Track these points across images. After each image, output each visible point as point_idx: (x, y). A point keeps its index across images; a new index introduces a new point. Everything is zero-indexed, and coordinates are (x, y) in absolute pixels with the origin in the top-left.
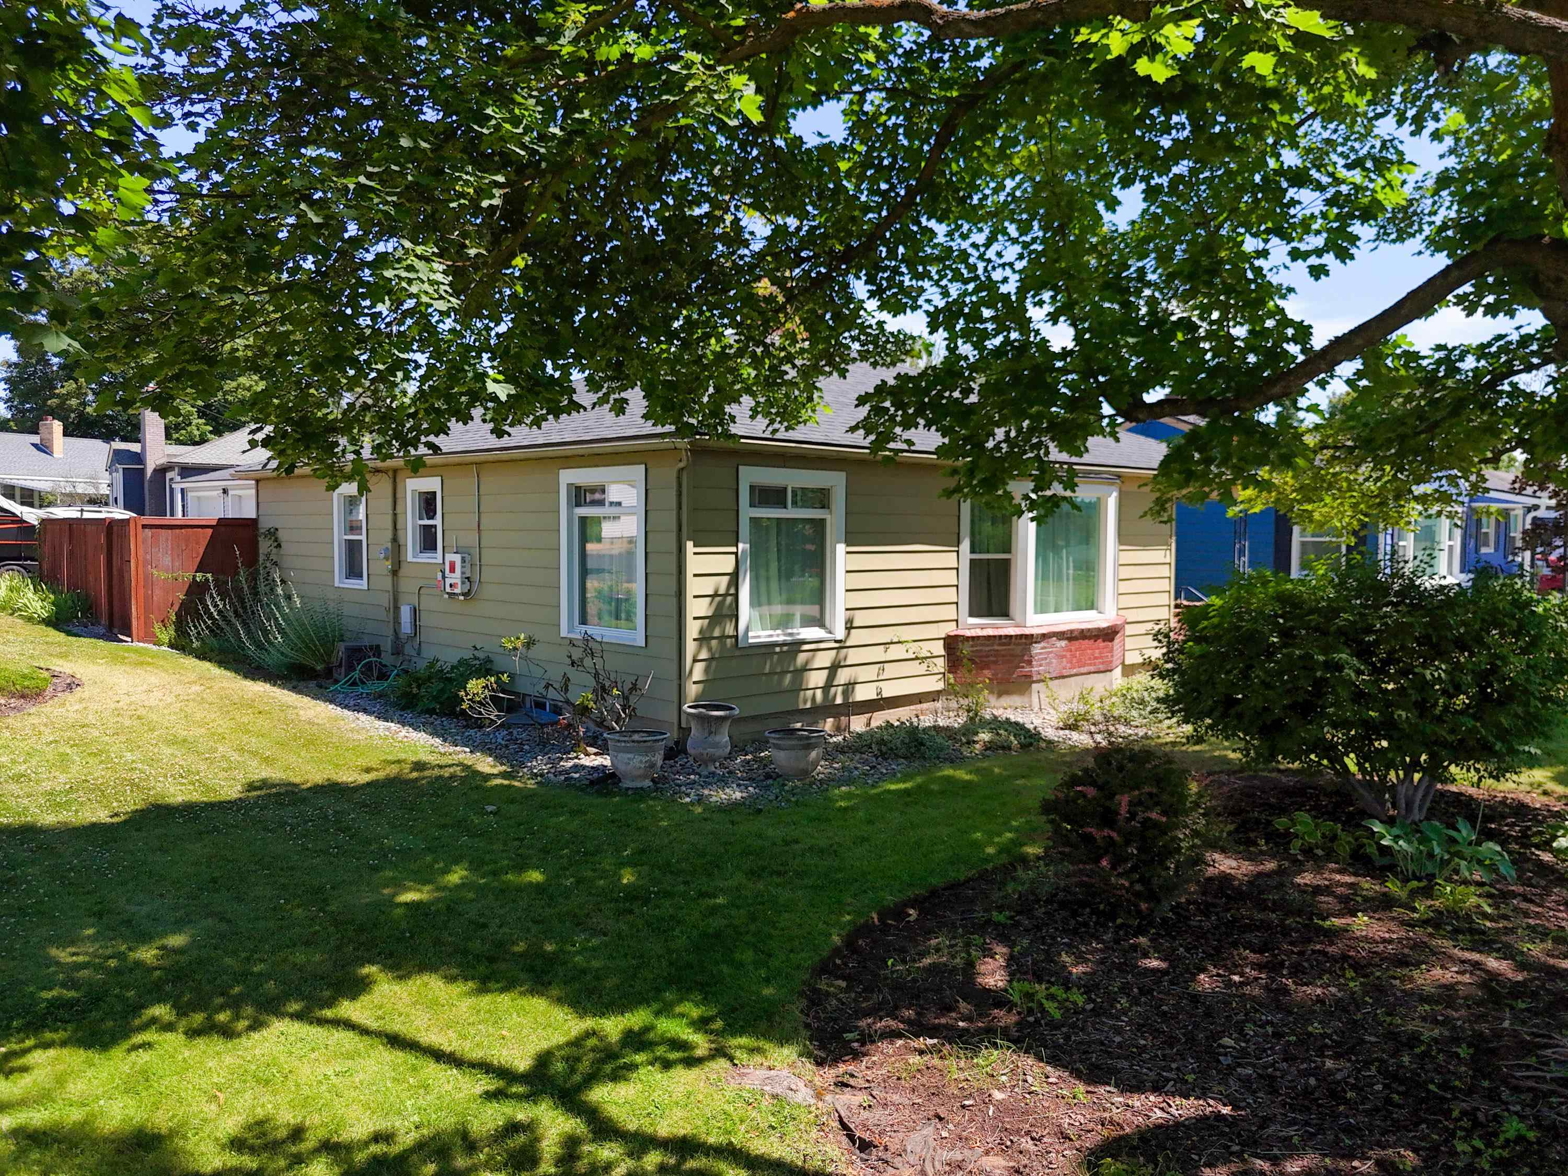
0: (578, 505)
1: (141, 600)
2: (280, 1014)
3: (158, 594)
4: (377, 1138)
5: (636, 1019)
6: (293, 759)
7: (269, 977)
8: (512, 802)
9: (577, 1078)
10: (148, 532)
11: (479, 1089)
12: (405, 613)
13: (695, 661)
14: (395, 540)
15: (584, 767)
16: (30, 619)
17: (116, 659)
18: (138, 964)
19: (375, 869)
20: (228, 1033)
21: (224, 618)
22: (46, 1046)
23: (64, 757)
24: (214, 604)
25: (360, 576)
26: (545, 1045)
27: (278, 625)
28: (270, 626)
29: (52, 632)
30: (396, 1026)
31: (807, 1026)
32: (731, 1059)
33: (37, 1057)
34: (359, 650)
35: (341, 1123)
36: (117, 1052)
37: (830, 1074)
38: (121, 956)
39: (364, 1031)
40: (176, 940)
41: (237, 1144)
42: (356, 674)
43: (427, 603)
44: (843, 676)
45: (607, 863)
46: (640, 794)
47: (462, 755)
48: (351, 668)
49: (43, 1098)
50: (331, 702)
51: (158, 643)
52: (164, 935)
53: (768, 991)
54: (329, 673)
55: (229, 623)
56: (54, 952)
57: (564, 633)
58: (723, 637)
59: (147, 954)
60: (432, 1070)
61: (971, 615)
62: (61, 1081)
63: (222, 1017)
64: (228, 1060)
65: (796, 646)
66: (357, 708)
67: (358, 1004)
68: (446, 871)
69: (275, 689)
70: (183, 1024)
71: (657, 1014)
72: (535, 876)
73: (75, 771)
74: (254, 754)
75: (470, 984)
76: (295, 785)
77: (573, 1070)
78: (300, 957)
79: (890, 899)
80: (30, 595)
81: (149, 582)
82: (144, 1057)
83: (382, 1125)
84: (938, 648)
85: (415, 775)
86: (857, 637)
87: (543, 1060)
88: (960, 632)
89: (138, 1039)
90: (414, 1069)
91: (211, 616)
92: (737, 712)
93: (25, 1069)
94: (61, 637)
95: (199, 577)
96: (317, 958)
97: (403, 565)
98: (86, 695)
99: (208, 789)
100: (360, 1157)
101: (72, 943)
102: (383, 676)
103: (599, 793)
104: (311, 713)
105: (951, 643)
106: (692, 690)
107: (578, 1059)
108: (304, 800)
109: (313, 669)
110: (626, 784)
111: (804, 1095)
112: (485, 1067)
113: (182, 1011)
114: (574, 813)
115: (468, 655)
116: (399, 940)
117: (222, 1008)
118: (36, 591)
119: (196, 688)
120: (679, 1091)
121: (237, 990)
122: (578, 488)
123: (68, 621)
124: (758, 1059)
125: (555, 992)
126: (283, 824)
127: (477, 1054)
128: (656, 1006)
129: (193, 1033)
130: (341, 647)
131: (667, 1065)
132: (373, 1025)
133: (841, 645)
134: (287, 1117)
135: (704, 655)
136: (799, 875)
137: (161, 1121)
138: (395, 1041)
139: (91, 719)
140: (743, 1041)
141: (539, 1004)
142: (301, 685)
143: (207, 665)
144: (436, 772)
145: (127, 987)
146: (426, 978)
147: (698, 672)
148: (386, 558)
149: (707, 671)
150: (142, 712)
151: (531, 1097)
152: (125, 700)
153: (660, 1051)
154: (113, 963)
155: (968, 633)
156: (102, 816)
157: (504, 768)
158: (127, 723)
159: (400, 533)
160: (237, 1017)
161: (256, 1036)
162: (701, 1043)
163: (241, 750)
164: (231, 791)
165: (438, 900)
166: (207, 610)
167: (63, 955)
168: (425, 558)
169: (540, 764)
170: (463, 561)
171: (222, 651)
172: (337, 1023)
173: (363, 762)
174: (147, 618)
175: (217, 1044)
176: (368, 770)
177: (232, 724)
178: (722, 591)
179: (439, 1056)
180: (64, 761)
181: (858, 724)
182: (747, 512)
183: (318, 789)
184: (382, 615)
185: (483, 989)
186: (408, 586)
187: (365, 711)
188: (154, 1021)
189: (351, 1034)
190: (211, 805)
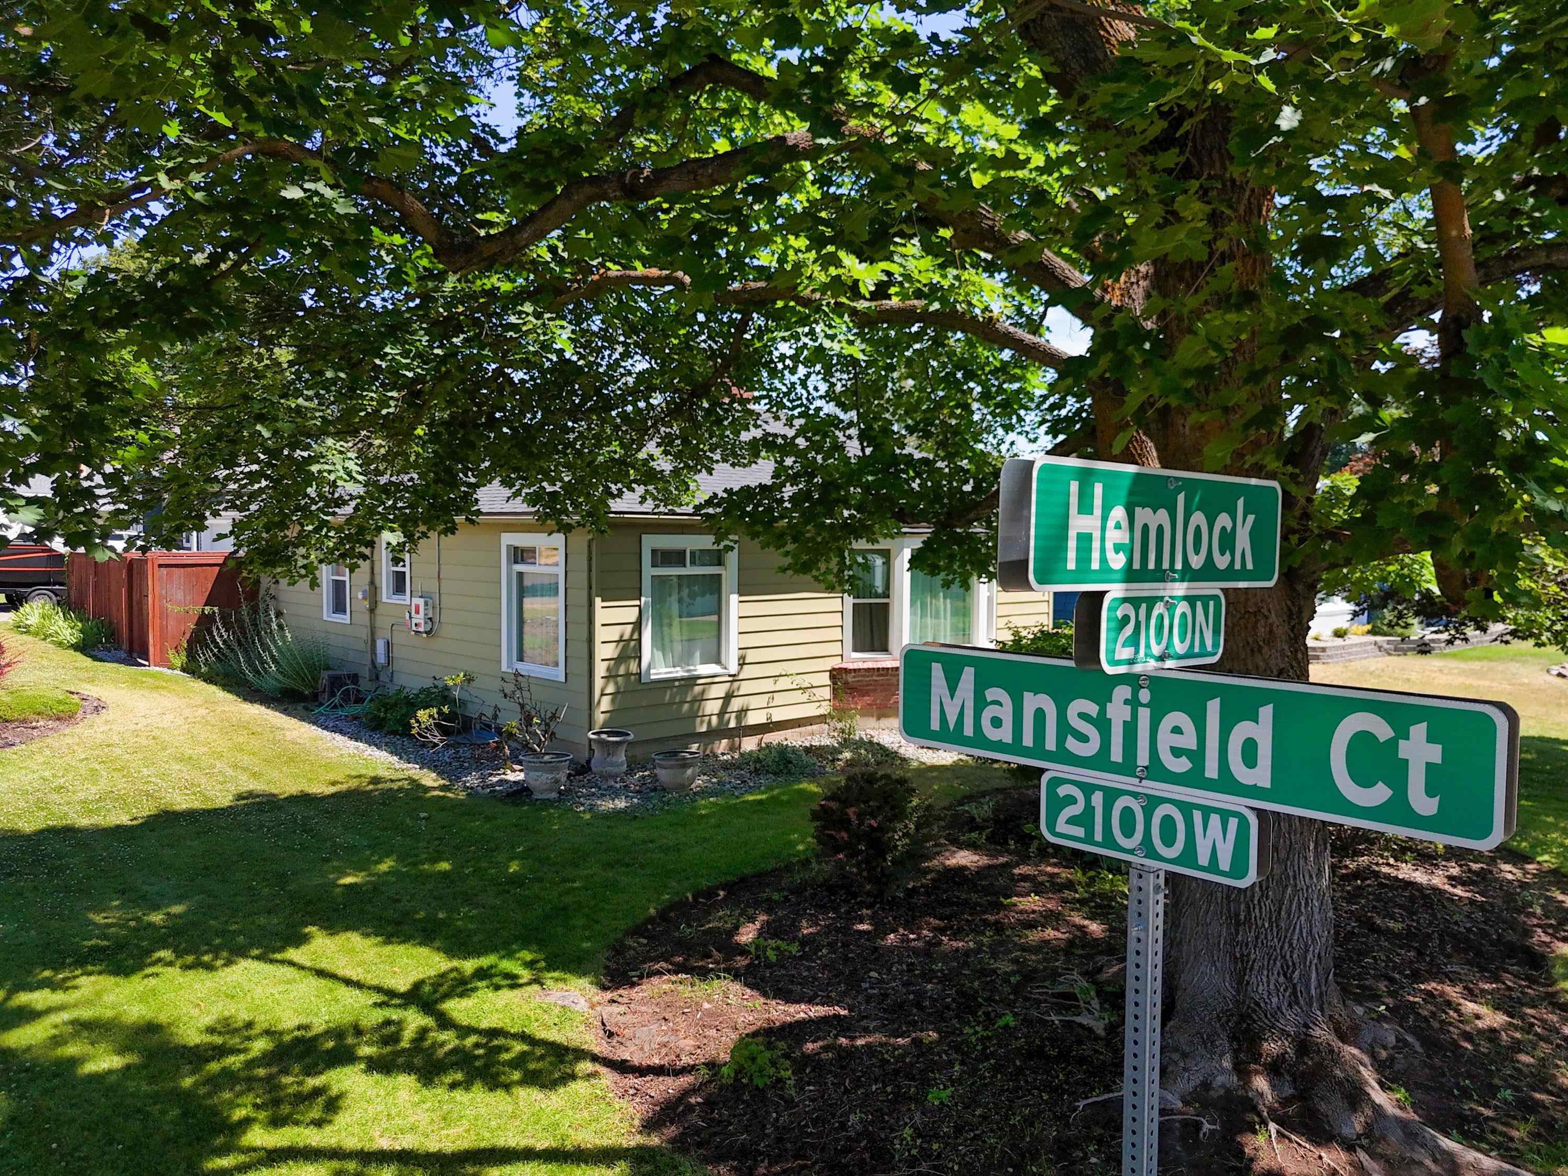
0: (516, 562)
1: (157, 629)
2: (245, 956)
3: (172, 623)
4: (299, 1028)
5: (485, 961)
6: (276, 774)
7: (240, 932)
8: (443, 809)
9: (437, 995)
10: (164, 571)
11: (371, 1002)
12: (380, 646)
13: (602, 695)
14: (372, 583)
15: (507, 781)
16: (60, 644)
17: (135, 683)
18: (150, 925)
19: (326, 860)
20: (209, 967)
21: (229, 647)
22: (90, 974)
23: (94, 772)
24: (220, 634)
25: (344, 611)
26: (421, 976)
27: (272, 657)
28: (266, 656)
29: (79, 656)
30: (324, 965)
31: (606, 967)
32: (542, 984)
33: (83, 980)
34: (338, 678)
35: (279, 1020)
36: (136, 979)
37: (609, 995)
38: (138, 919)
39: (302, 968)
40: (177, 909)
41: (211, 1030)
42: (337, 700)
43: (398, 639)
44: (736, 704)
45: (500, 857)
46: (547, 803)
47: (414, 771)
48: (333, 694)
49: (89, 1003)
50: (314, 723)
51: (172, 668)
52: (168, 905)
53: (586, 945)
54: (315, 697)
55: (232, 650)
56: (91, 916)
57: (504, 668)
58: (628, 674)
59: (157, 918)
60: (344, 992)
61: (855, 649)
62: (98, 995)
63: (206, 958)
64: (208, 984)
65: (692, 680)
66: (335, 729)
67: (300, 951)
68: (379, 862)
69: (269, 712)
70: (179, 963)
71: (502, 957)
72: (445, 866)
73: (103, 784)
74: (245, 770)
75: (379, 939)
76: (274, 795)
77: (435, 991)
78: (262, 920)
79: (704, 883)
80: (61, 623)
81: (164, 614)
82: (153, 981)
83: (304, 1021)
84: (825, 679)
85: (371, 787)
86: (748, 672)
87: (418, 985)
88: (844, 666)
89: (149, 970)
90: (331, 990)
91: (216, 645)
92: (631, 737)
93: (75, 987)
94: (87, 662)
95: (207, 610)
96: (275, 921)
97: (380, 606)
98: (110, 718)
99: (207, 799)
100: (287, 1038)
101: (104, 910)
102: (360, 700)
103: (514, 804)
104: (295, 734)
105: (835, 674)
106: (600, 718)
107: (441, 985)
108: (280, 808)
109: (301, 693)
110: (537, 796)
111: (582, 1005)
112: (378, 989)
113: (179, 954)
114: (488, 819)
115: (428, 683)
116: (335, 910)
117: (206, 952)
118: (65, 619)
119: (202, 711)
120: (500, 1004)
121: (218, 941)
122: (516, 548)
123: (94, 646)
124: (561, 985)
125: (437, 944)
126: (262, 826)
127: (375, 982)
128: (503, 953)
129: (186, 967)
130: (325, 675)
131: (497, 988)
132: (308, 964)
133: (734, 679)
134: (244, 1016)
135: (610, 689)
136: (642, 867)
137: (163, 1018)
138: (321, 973)
139: (116, 739)
140: (556, 974)
141: (424, 951)
142: (290, 707)
143: (213, 688)
144: (388, 785)
145: (142, 939)
146: (349, 934)
147: (606, 704)
148: (364, 598)
149: (613, 701)
150: (157, 733)
151: (404, 1006)
152: (143, 722)
153: (496, 980)
154: (132, 924)
155: (851, 666)
156: (124, 819)
157: (442, 782)
158: (144, 742)
159: (377, 577)
160: (216, 958)
161: (227, 970)
162: (525, 975)
163: (235, 767)
164: (224, 800)
165: (368, 883)
166: (214, 641)
167: (98, 919)
168: (397, 600)
169: (472, 780)
170: (426, 604)
171: (226, 675)
172: (282, 962)
173: (332, 777)
174: (162, 645)
175: (202, 974)
176: (334, 783)
177: (230, 744)
178: (626, 637)
179: (348, 982)
180: (94, 775)
181: (749, 744)
182: (649, 571)
183: (292, 799)
184: (361, 646)
185: (388, 942)
186: (383, 622)
187: (341, 732)
188: (160, 960)
189: (292, 969)
190: (208, 812)
